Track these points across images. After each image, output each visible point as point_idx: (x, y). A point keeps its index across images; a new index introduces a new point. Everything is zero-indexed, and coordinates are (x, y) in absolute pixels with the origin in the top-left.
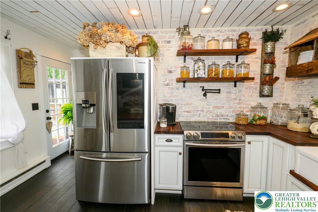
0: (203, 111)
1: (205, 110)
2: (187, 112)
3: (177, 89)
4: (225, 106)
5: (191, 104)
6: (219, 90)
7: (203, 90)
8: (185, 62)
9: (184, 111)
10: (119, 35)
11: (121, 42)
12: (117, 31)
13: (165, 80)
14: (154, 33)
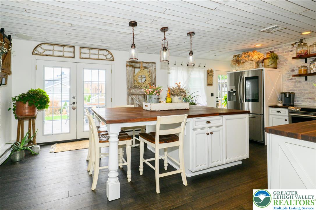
3: (300, 82)
5: (314, 93)
8: (306, 62)
9: (307, 98)
10: (250, 58)
11: (252, 61)
12: (249, 56)
13: (288, 77)
14: (279, 48)
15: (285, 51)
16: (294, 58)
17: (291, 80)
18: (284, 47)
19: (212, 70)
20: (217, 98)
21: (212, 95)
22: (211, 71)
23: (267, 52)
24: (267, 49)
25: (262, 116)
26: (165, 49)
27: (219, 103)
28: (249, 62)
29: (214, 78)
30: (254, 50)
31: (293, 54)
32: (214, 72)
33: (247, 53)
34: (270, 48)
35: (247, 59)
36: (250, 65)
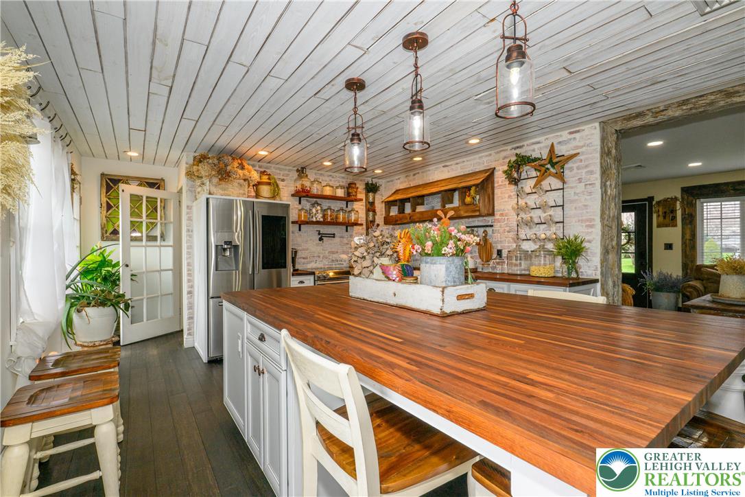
1: (321, 256)
5: (307, 249)
6: (334, 234)
7: (319, 234)
8: (300, 203)
11: (245, 180)
31: (285, 186)
36: (240, 190)
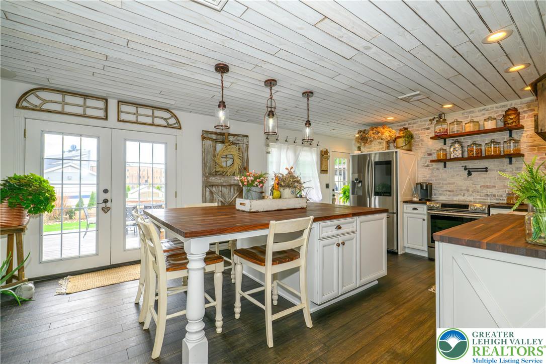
0: (468, 190)
1: (471, 190)
2: (449, 191)
3: (437, 169)
4: (497, 185)
5: (454, 183)
6: (486, 168)
7: (466, 169)
8: (445, 144)
9: (446, 191)
10: (380, 135)
11: (382, 139)
12: (378, 133)
13: (424, 162)
14: (414, 123)
15: (420, 128)
16: (432, 138)
17: (427, 166)
18: (420, 123)
19: (327, 150)
20: (333, 190)
21: (327, 186)
22: (326, 152)
23: (399, 128)
24: (399, 124)
25: (395, 215)
26: (271, 114)
27: (336, 197)
28: (378, 140)
29: (330, 162)
30: (384, 124)
31: (430, 133)
32: (330, 154)
33: (376, 128)
34: (403, 123)
35: (376, 136)
36: (379, 146)
